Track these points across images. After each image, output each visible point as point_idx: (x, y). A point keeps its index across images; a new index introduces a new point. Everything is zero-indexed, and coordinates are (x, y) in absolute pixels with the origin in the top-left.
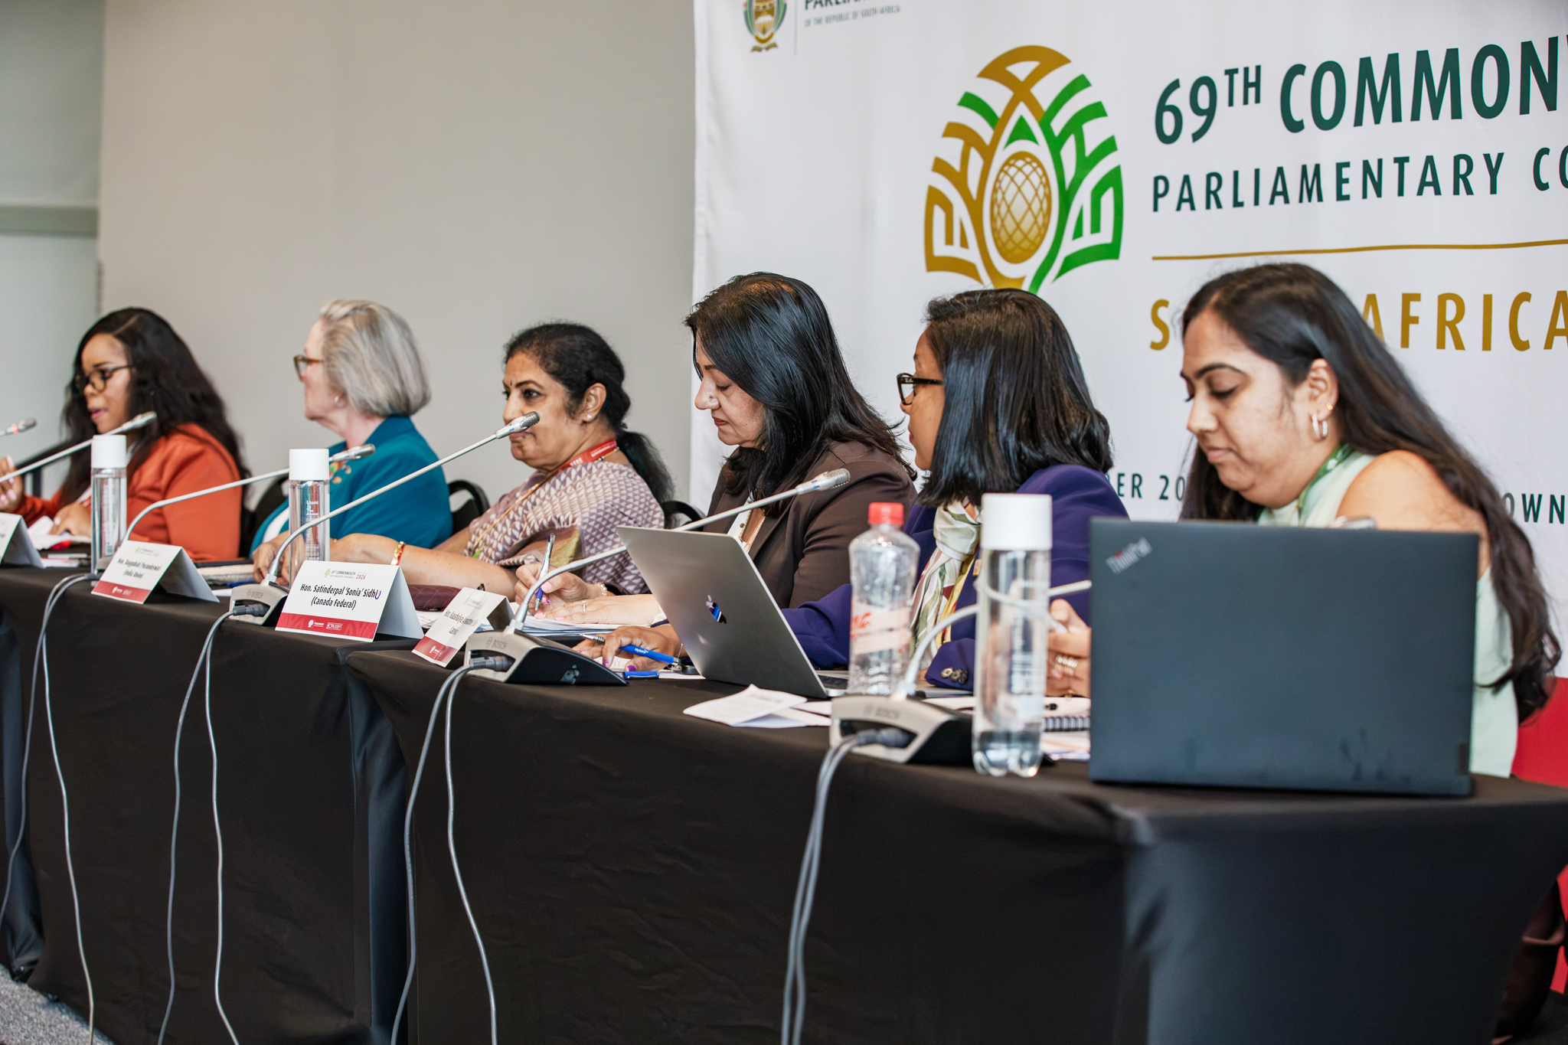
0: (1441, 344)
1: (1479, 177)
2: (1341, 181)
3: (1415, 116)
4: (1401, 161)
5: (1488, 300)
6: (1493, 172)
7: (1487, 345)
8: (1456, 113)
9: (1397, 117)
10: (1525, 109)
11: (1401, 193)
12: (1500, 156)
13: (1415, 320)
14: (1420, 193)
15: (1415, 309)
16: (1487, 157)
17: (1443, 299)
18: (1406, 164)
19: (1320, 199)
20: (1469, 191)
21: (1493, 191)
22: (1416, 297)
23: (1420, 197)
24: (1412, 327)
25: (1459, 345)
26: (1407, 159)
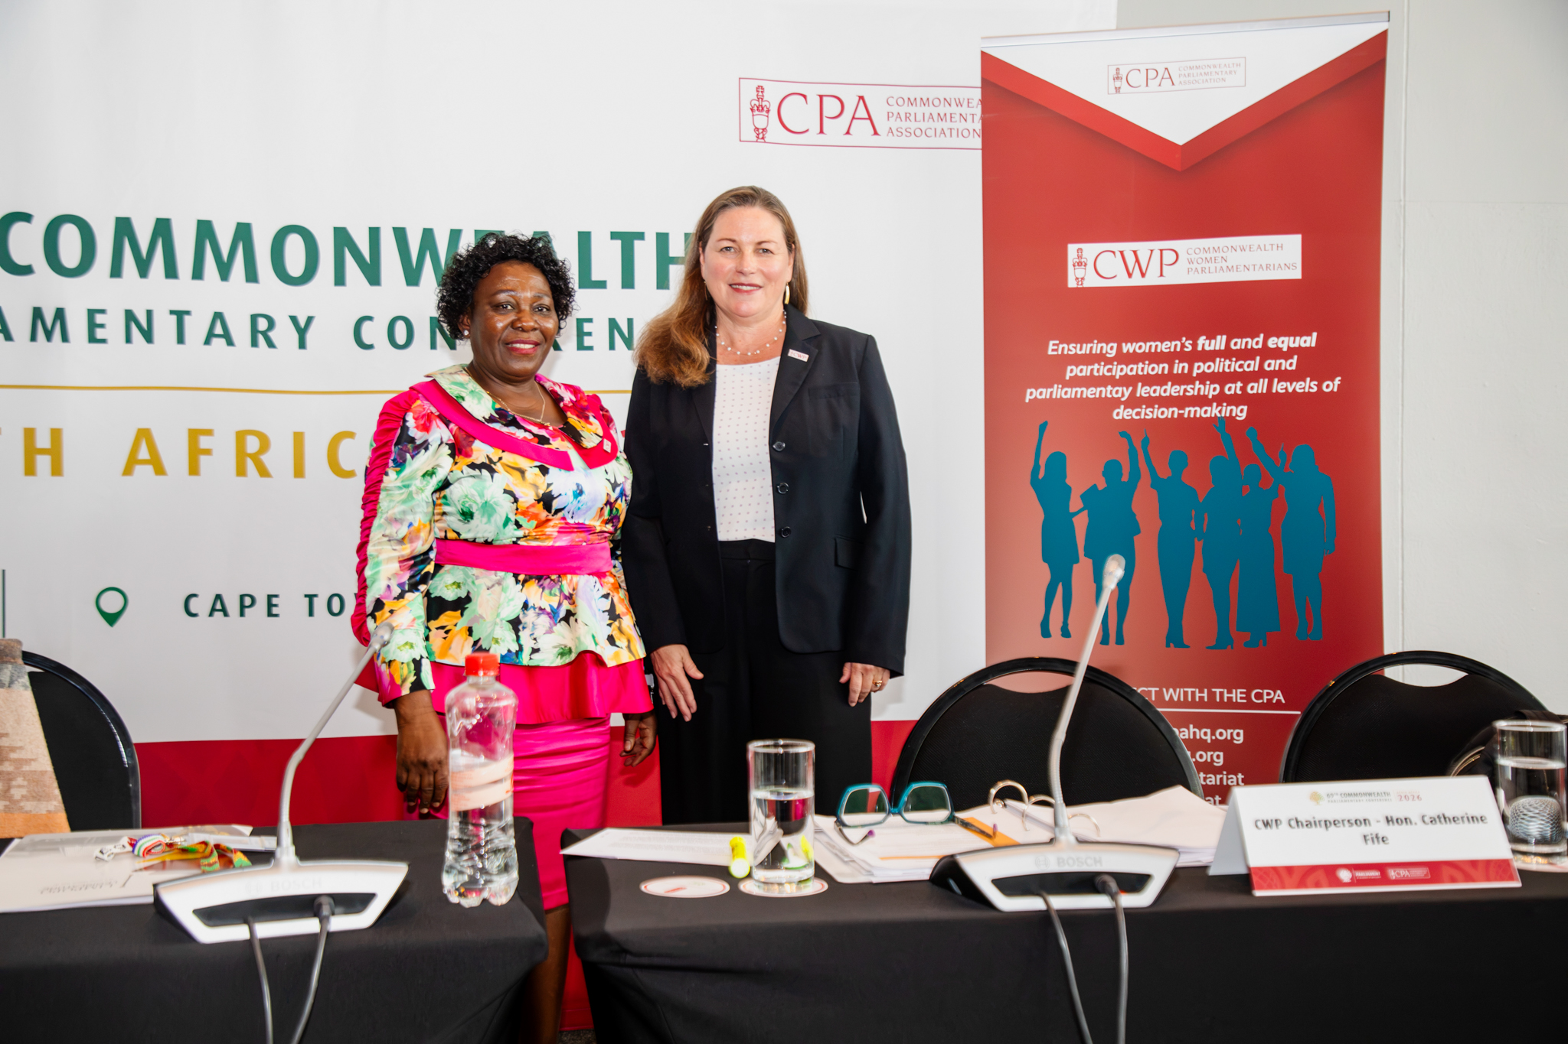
0: (241, 471)
1: (284, 333)
2: (93, 326)
3: (198, 273)
4: (180, 315)
5: (299, 438)
6: (302, 332)
7: (299, 472)
8: (252, 276)
9: (171, 272)
10: (340, 279)
11: (181, 339)
12: (310, 319)
13: (208, 452)
14: (207, 342)
15: (204, 442)
16: (294, 319)
17: (241, 437)
18: (187, 318)
19: (65, 338)
20: (271, 344)
21: (302, 345)
22: (209, 432)
23: (207, 347)
24: (203, 459)
25: (264, 472)
26: (188, 313)
